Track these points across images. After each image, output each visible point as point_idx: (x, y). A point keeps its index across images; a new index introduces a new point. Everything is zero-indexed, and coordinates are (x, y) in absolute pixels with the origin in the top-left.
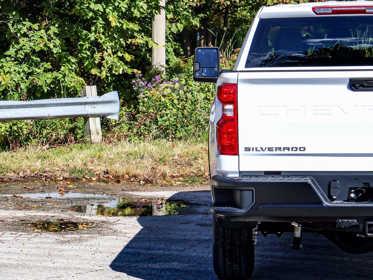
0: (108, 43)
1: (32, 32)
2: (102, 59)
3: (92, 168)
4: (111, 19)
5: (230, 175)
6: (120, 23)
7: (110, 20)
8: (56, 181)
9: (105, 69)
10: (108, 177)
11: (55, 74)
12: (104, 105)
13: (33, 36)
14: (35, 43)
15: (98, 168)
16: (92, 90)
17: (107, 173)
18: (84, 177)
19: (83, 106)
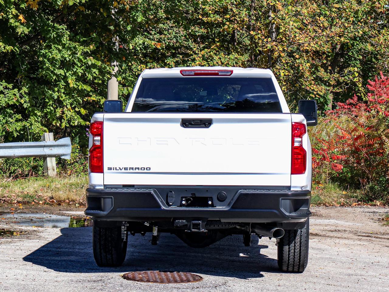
0: (68, 101)
1: (7, 90)
2: (63, 113)
3: (41, 194)
4: (70, 81)
5: (97, 188)
6: (76, 85)
7: (69, 82)
8: (11, 203)
9: (65, 121)
10: (53, 201)
11: (24, 123)
12: (59, 147)
13: (8, 93)
14: (9, 98)
15: (45, 194)
16: (49, 137)
17: (52, 198)
18: (33, 201)
19: (43, 148)
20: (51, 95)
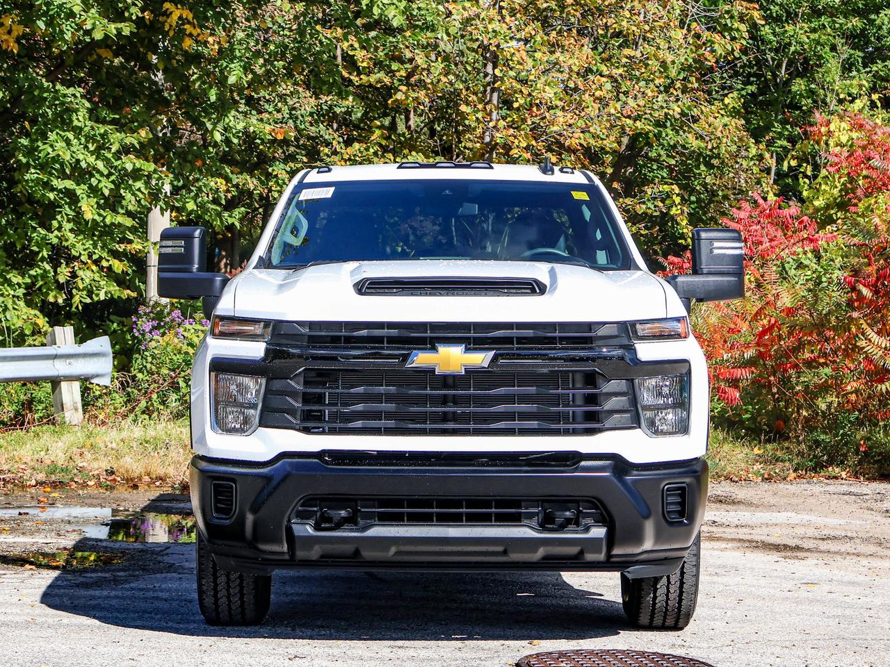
2: (74, 275)
3: (85, 464)
4: (85, 208)
6: (100, 215)
7: (83, 209)
8: (23, 487)
10: (114, 480)
12: (87, 359)
15: (95, 465)
16: (65, 334)
17: (112, 473)
18: (72, 480)
19: (51, 361)
20: (44, 238)
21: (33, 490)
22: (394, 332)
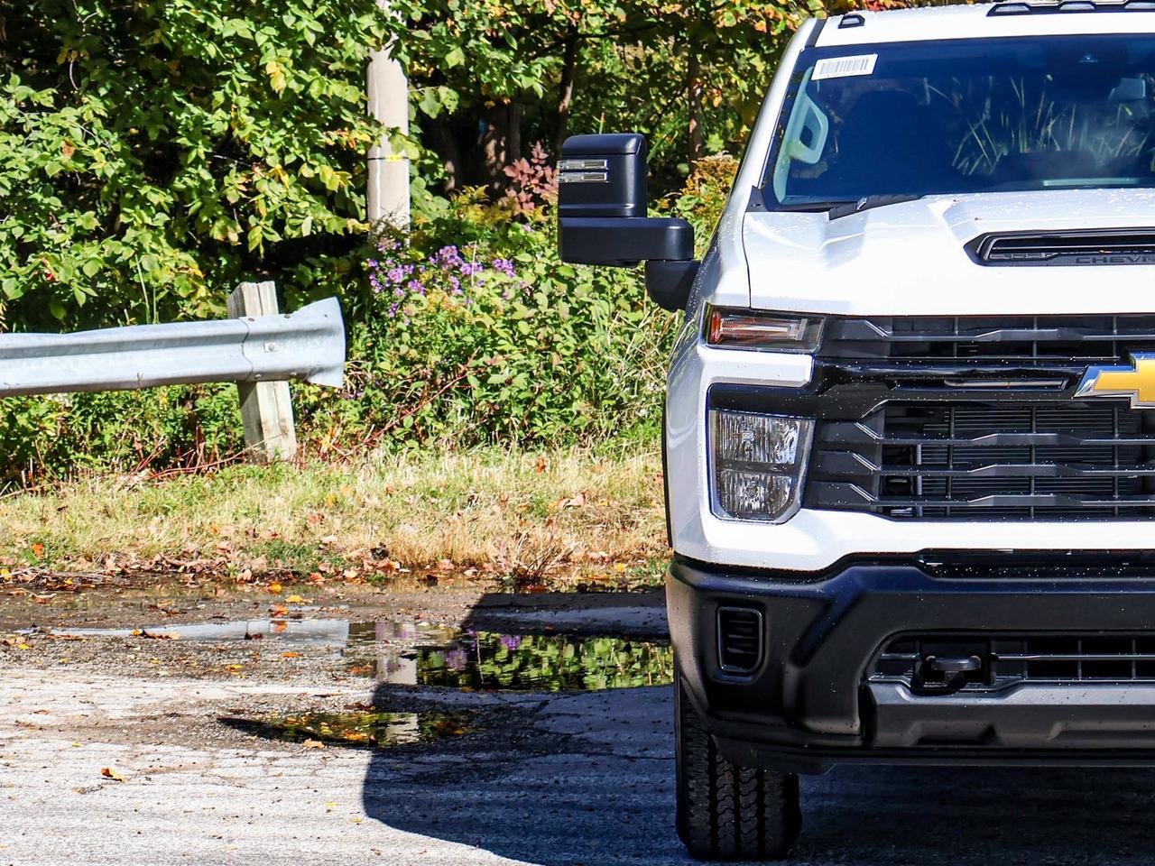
0: (267, 141)
1: (33, 115)
2: (252, 190)
3: (332, 538)
4: (272, 67)
6: (299, 80)
7: (269, 70)
8: (231, 583)
9: (262, 223)
10: (389, 567)
11: (111, 246)
12: (302, 341)
13: (37, 128)
14: (45, 149)
15: (351, 539)
16: (260, 295)
17: (385, 554)
18: (315, 568)
19: (238, 346)
20: (198, 121)
21: (247, 588)
22: (1051, 333)
